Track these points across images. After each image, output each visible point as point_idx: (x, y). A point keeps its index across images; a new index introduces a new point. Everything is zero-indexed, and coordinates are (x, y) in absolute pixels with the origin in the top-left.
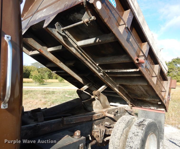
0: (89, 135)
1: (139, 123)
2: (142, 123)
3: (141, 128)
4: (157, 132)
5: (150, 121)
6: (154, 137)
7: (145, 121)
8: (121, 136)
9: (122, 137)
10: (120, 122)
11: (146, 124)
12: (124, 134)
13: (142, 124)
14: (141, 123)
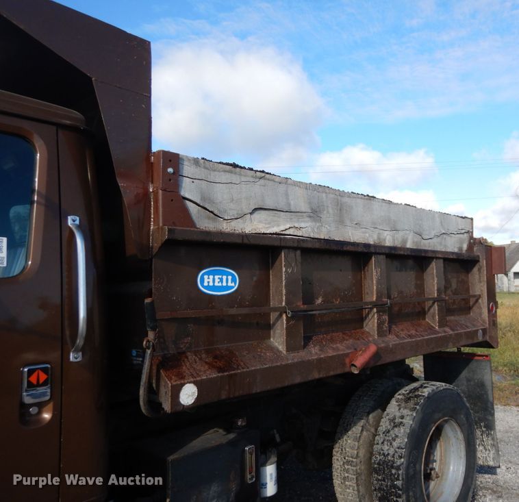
0: (275, 431)
1: (408, 394)
2: (416, 393)
3: (411, 404)
4: (462, 416)
5: (437, 388)
6: (456, 431)
7: (425, 387)
8: (362, 430)
9: (365, 433)
10: (360, 396)
11: (426, 394)
12: (369, 424)
13: (416, 396)
14: (414, 392)
